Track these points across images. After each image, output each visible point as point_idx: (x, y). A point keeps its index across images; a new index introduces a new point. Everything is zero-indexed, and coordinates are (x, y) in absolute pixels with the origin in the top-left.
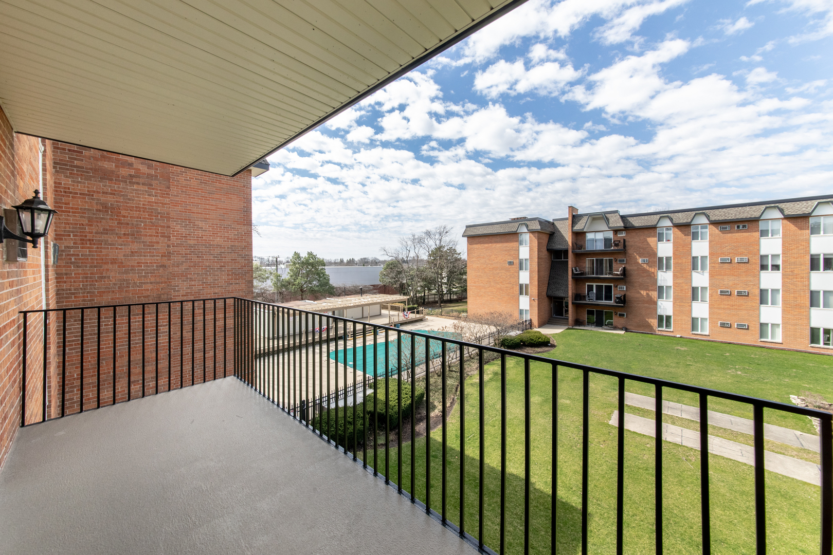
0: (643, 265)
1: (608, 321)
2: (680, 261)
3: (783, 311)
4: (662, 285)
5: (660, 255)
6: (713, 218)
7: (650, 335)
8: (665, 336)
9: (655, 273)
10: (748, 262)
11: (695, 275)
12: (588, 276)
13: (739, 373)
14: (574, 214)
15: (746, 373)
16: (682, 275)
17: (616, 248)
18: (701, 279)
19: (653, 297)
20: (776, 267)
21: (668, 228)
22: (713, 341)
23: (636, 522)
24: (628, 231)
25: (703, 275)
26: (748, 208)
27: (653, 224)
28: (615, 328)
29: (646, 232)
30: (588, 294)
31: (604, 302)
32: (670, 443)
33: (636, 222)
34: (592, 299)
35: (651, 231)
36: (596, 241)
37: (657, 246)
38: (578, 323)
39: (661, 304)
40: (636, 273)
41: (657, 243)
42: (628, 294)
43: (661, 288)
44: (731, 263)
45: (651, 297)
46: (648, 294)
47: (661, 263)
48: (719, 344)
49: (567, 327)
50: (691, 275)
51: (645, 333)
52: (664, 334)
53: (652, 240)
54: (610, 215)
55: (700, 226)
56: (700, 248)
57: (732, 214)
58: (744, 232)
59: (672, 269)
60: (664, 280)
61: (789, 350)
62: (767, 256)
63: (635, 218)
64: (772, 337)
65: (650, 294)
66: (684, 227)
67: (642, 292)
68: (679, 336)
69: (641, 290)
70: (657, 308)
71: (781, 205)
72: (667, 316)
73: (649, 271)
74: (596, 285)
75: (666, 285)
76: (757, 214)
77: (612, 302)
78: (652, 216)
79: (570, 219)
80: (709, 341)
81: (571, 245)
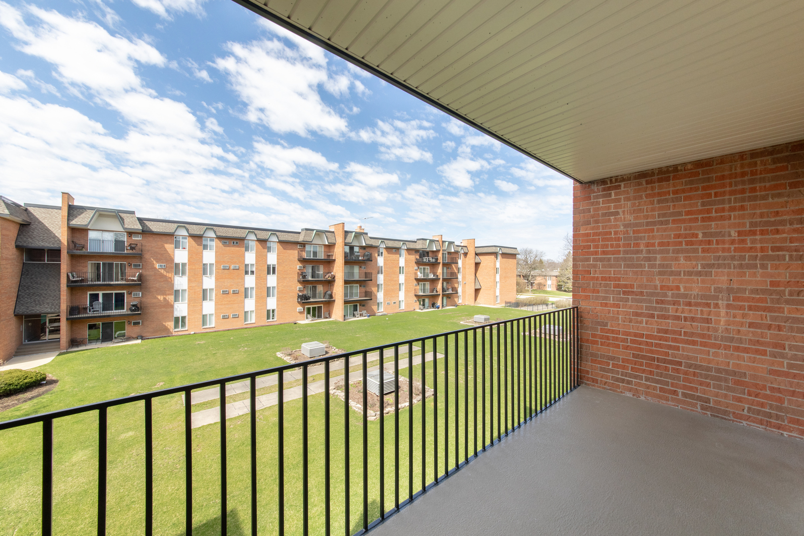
0: (160, 270)
1: (118, 333)
2: (194, 267)
3: (256, 301)
4: (178, 289)
5: (177, 261)
6: (219, 234)
7: (168, 338)
8: (182, 335)
9: (172, 278)
10: (238, 269)
11: (205, 279)
12: (90, 283)
13: (246, 349)
14: (70, 204)
15: (249, 348)
16: (195, 280)
17: (131, 252)
18: (209, 282)
19: (170, 301)
20: (252, 272)
21: (184, 237)
22: (218, 331)
23: (264, 483)
24: (144, 235)
25: (211, 279)
26: (239, 230)
27: (171, 231)
28: (129, 339)
29: (164, 238)
30: (91, 305)
31: (114, 312)
32: (243, 415)
33: (155, 227)
34: (97, 311)
35: (168, 237)
36: (103, 242)
37: (174, 252)
38: (74, 343)
39: (178, 306)
40: (153, 278)
41: (174, 250)
42: (144, 300)
43: (177, 292)
44: (229, 269)
45: (168, 301)
46: (165, 299)
47: (177, 269)
48: (223, 332)
49: (58, 353)
50: (202, 279)
51: (163, 337)
52: (180, 334)
53: (169, 247)
54: (125, 215)
55: (209, 239)
56: (209, 257)
57: (230, 233)
58: (237, 247)
59: (187, 274)
60: (180, 284)
61: (258, 326)
62: (248, 265)
63: (152, 223)
64: (250, 321)
65: (167, 298)
66: (197, 238)
67: (159, 297)
68: (193, 333)
69: (158, 294)
70: (173, 311)
71: (256, 232)
72: (182, 317)
73: (166, 276)
74: (103, 294)
75: (182, 289)
76: (243, 235)
77: (124, 311)
78: (170, 224)
79: (66, 209)
80: (215, 331)
81: (66, 243)
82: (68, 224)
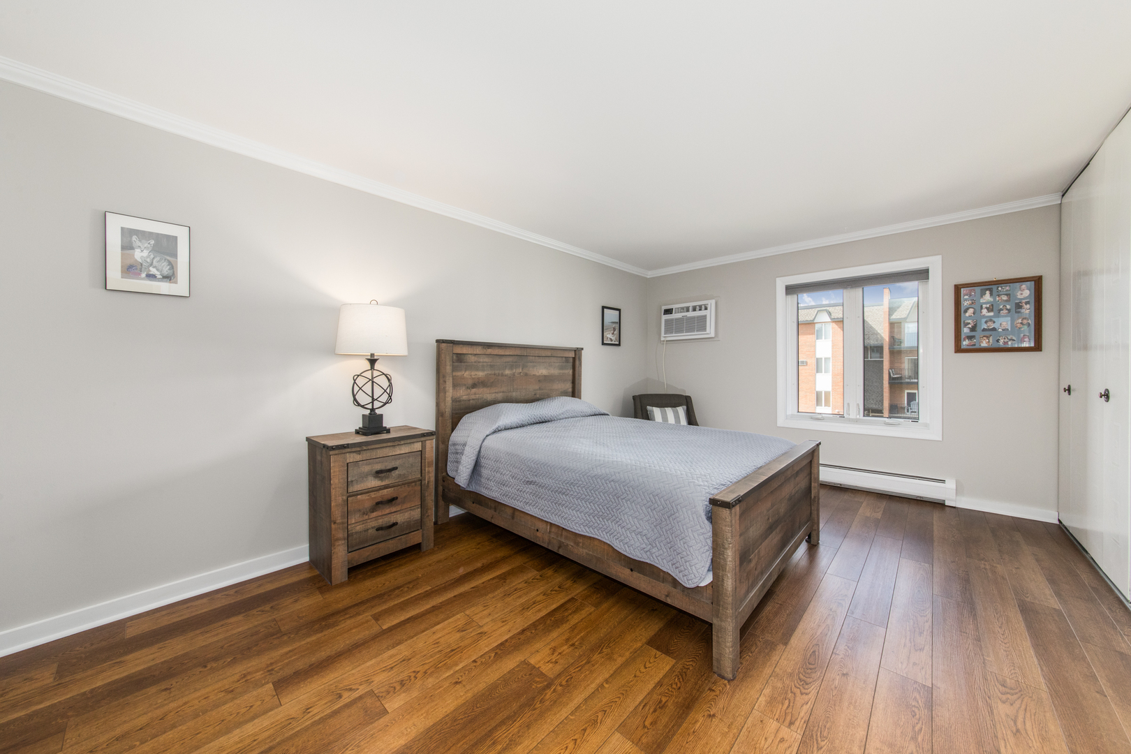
81: (887, 339)
82: (889, 319)
